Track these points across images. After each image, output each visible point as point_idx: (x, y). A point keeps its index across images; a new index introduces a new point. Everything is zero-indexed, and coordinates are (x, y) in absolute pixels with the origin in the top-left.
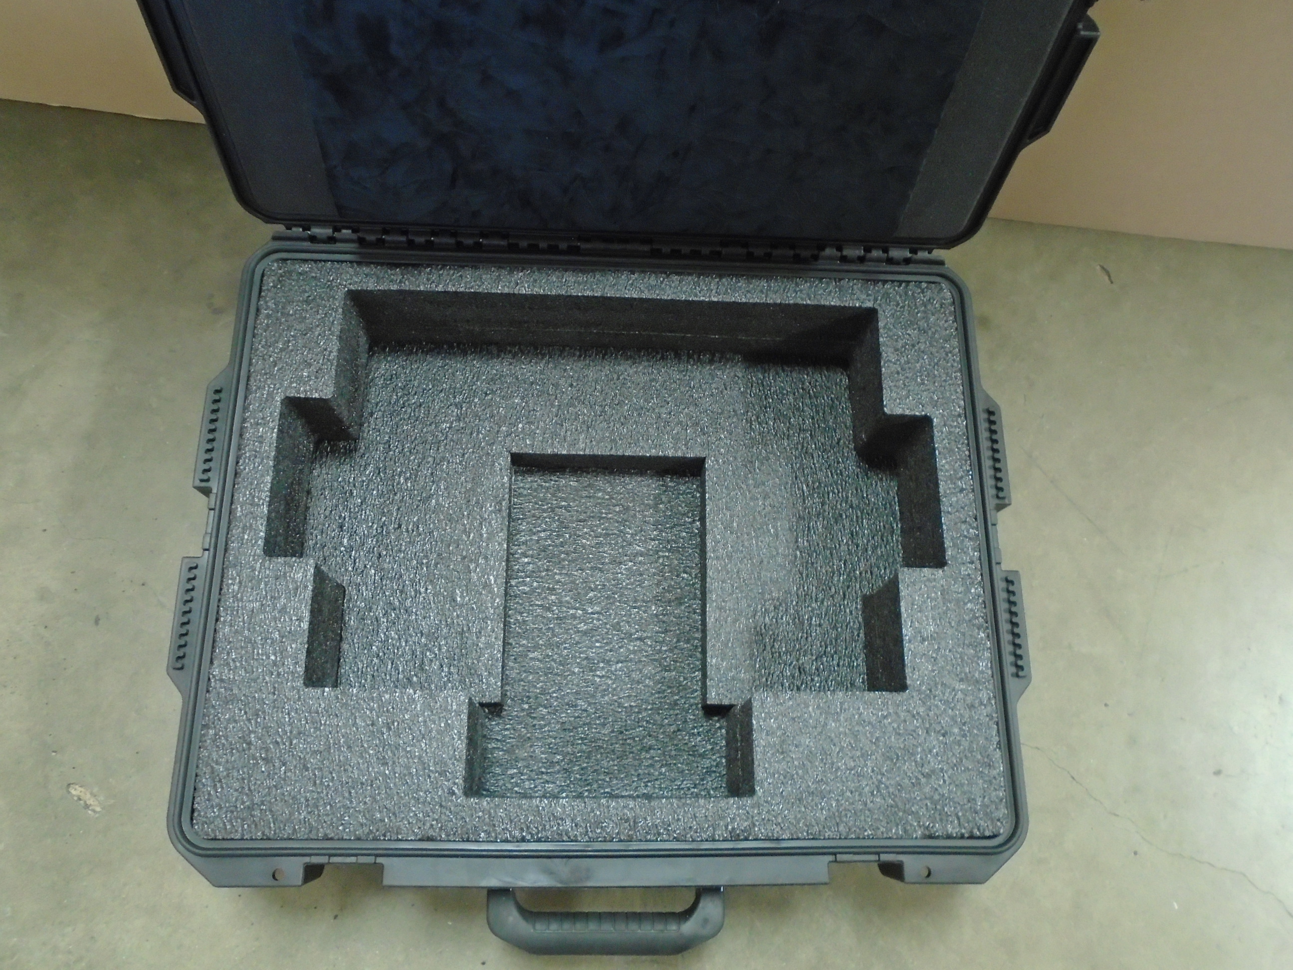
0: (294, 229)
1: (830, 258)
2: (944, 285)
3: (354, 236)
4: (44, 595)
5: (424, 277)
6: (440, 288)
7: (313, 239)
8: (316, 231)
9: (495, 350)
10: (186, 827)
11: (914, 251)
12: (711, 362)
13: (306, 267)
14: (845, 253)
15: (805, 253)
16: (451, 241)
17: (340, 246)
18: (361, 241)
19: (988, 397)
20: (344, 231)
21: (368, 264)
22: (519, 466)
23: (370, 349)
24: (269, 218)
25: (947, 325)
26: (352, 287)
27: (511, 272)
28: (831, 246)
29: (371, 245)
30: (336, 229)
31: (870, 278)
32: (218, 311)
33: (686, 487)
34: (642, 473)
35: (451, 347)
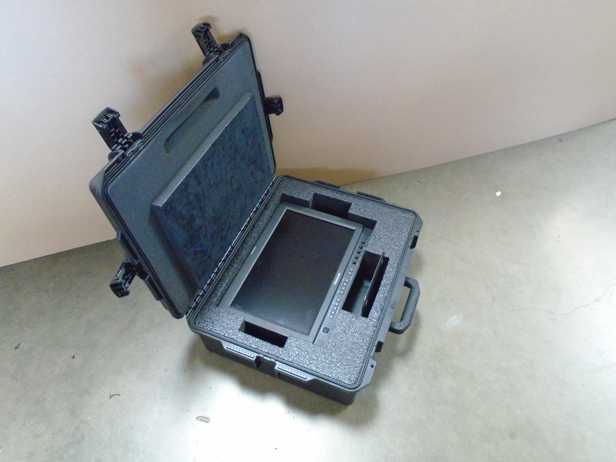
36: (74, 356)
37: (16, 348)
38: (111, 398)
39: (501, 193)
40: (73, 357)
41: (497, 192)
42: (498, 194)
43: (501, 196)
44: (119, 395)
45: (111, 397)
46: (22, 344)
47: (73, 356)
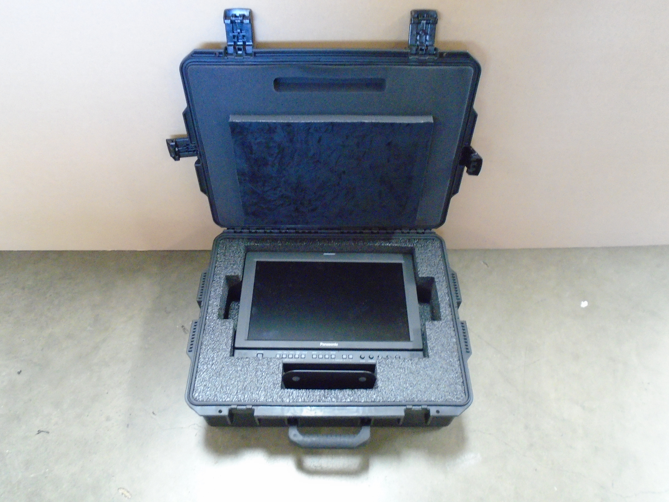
1: (398, 233)
8: (236, 230)
10: (191, 398)
11: (425, 230)
14: (403, 231)
15: (390, 232)
17: (243, 234)
18: (250, 233)
24: (223, 226)
26: (246, 245)
28: (398, 229)
29: (253, 233)
30: (242, 229)
36: (21, 371)
38: (38, 433)
39: (588, 305)
40: (19, 373)
41: (584, 301)
42: (584, 304)
43: (586, 308)
44: (48, 432)
47: (19, 371)
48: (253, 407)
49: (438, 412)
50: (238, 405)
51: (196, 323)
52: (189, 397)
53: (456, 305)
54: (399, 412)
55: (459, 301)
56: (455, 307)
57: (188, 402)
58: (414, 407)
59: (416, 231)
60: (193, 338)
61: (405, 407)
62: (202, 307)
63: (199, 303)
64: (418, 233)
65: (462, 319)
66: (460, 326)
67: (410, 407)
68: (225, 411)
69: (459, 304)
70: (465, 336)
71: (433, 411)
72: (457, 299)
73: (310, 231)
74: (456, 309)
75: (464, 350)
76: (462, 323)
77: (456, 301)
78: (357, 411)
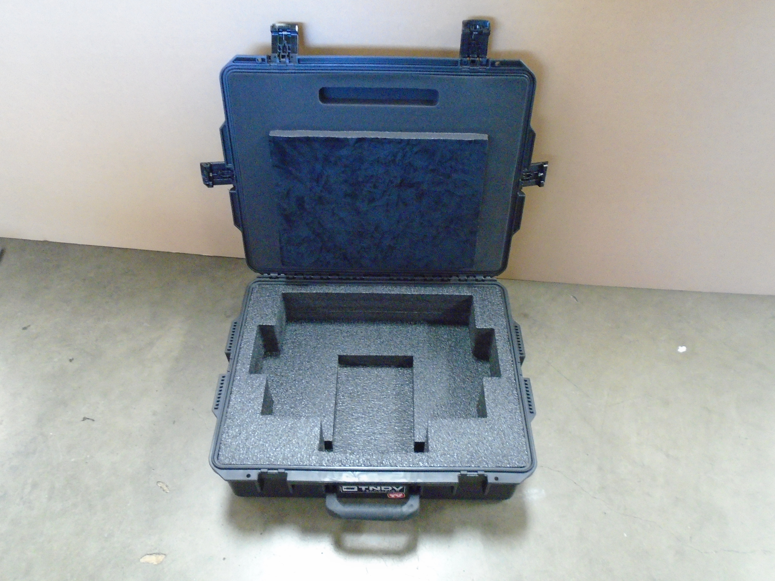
0: (264, 274)
1: (455, 280)
2: (497, 287)
3: (286, 276)
4: (155, 414)
5: (309, 288)
6: (314, 292)
7: (271, 278)
8: (272, 275)
9: (333, 321)
10: (216, 460)
11: (486, 277)
12: (415, 324)
13: (268, 286)
14: (460, 278)
15: (446, 279)
16: (319, 277)
17: (280, 279)
18: (287, 278)
19: (515, 323)
20: (282, 275)
21: (289, 285)
22: (341, 364)
23: (287, 322)
24: (256, 270)
25: (497, 299)
26: (283, 292)
27: (339, 286)
28: (454, 276)
29: (291, 279)
30: (279, 274)
31: (470, 285)
32: (228, 317)
33: (407, 371)
34: (389, 366)
35: (316, 320)
36: (73, 359)
37: (25, 328)
38: (83, 420)
39: (687, 350)
40: (71, 360)
41: (682, 346)
43: (684, 354)
44: (93, 420)
45: (85, 419)
46: (32, 327)
47: (71, 358)
48: (286, 472)
49: (497, 479)
50: (269, 469)
51: (223, 377)
52: (214, 458)
53: (518, 360)
54: (452, 479)
55: (522, 356)
56: (517, 363)
57: (212, 465)
58: (469, 473)
59: (474, 278)
60: (220, 394)
61: (459, 473)
62: (230, 360)
63: (228, 355)
64: (477, 280)
65: (525, 376)
66: (523, 383)
67: (465, 473)
68: (254, 476)
69: (522, 359)
70: (528, 395)
71: (491, 478)
72: (520, 354)
73: (354, 277)
74: (519, 365)
75: (527, 410)
76: (526, 381)
77: (520, 356)
78: (405, 477)
